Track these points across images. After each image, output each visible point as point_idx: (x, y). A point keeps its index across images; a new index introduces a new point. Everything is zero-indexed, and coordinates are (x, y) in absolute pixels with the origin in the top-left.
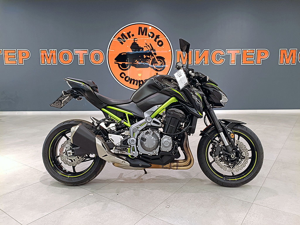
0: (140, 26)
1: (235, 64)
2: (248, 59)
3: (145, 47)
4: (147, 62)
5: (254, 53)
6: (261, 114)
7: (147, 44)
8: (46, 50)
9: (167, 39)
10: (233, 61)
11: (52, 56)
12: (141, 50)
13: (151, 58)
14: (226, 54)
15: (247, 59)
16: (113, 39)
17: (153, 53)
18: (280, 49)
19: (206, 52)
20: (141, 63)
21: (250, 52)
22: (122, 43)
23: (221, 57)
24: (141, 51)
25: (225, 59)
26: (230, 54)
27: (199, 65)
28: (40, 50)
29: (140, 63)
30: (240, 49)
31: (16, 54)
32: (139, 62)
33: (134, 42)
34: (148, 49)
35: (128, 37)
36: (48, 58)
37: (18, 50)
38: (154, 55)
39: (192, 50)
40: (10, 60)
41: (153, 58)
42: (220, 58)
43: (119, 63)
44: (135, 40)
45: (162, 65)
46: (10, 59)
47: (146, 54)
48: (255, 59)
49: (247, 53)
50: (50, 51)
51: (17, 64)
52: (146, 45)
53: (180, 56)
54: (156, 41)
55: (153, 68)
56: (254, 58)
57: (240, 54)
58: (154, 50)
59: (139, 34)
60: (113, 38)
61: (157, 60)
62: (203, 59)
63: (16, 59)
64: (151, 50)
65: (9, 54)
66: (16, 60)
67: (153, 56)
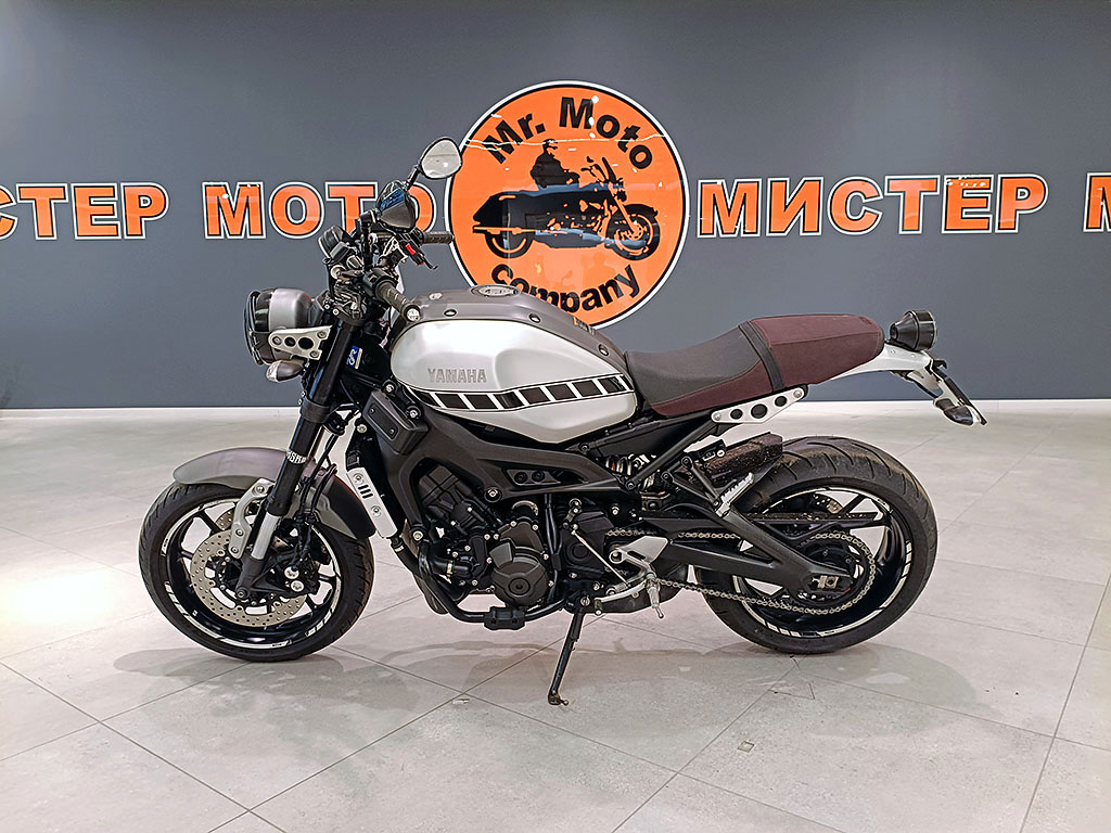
0: (568, 93)
1: (920, 232)
2: (966, 213)
3: (583, 170)
4: (593, 224)
5: (991, 191)
6: (1020, 415)
7: (592, 161)
8: (226, 184)
9: (665, 139)
10: (911, 221)
11: (247, 205)
12: (571, 180)
13: (607, 212)
14: (886, 194)
15: (965, 210)
16: (468, 143)
17: (614, 191)
18: (1089, 175)
19: (811, 186)
20: (570, 231)
21: (974, 186)
22: (501, 158)
23: (866, 204)
24: (569, 186)
25: (880, 214)
26: (901, 194)
27: (785, 234)
28: (204, 184)
29: (565, 231)
30: (939, 177)
31: (119, 202)
32: (562, 226)
33: (546, 151)
34: (594, 180)
35: (522, 136)
36: (234, 213)
37: (122, 184)
38: (619, 202)
39: (760, 180)
40: (94, 222)
41: (614, 209)
42: (864, 208)
43: (489, 229)
44: (546, 146)
45: (645, 237)
46: (96, 220)
47: (588, 195)
48: (993, 212)
49: (965, 191)
50: (238, 187)
51: (120, 237)
52: (588, 165)
53: (715, 203)
54: (625, 150)
55: (614, 247)
56: (988, 210)
57: (938, 193)
58: (618, 182)
59: (563, 124)
60: (467, 138)
61: (627, 217)
62: (801, 213)
63: (116, 217)
64: (606, 182)
65: (92, 200)
66: (119, 223)
67: (615, 204)
